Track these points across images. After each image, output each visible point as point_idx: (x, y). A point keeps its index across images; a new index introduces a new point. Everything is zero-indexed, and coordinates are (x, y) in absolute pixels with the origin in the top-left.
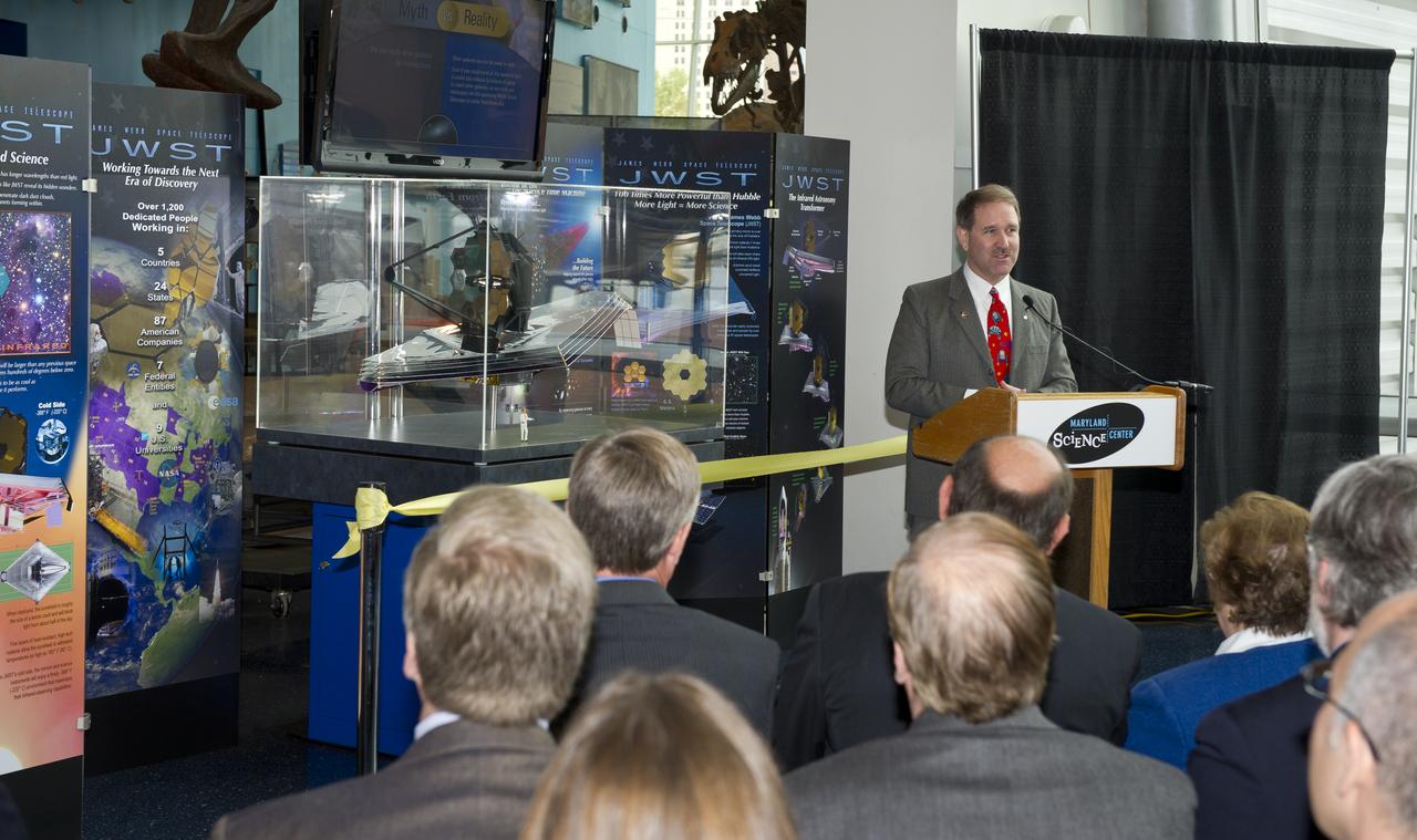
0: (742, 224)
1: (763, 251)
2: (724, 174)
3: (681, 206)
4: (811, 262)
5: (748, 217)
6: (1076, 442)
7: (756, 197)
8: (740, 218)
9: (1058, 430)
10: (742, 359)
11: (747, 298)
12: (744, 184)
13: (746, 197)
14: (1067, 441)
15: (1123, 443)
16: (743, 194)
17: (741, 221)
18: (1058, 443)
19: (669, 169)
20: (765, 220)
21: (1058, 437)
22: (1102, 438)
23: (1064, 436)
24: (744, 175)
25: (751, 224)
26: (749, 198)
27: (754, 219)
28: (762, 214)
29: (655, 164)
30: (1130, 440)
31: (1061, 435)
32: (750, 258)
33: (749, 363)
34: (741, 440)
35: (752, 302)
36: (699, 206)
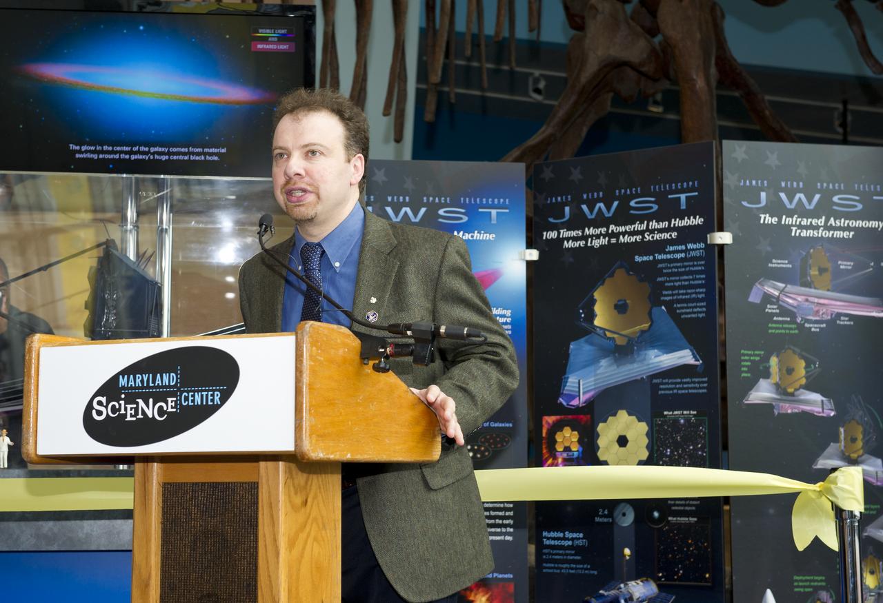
0: (683, 255)
1: (709, 284)
2: (661, 198)
3: (613, 241)
4: (822, 301)
5: (690, 246)
6: (128, 411)
7: (699, 221)
8: (680, 248)
9: (97, 394)
10: (688, 420)
11: (691, 345)
12: (683, 207)
13: (687, 222)
14: (114, 410)
15: (205, 412)
16: (682, 218)
17: (681, 251)
18: (99, 413)
19: (599, 200)
20: (711, 247)
21: (100, 403)
22: (170, 405)
23: (108, 403)
24: (683, 197)
25: (693, 254)
26: (690, 223)
27: (696, 247)
28: (705, 241)
29: (585, 196)
30: (214, 409)
31: (104, 400)
32: (694, 296)
33: (697, 425)
34: (690, 524)
35: (698, 350)
36: (633, 239)
